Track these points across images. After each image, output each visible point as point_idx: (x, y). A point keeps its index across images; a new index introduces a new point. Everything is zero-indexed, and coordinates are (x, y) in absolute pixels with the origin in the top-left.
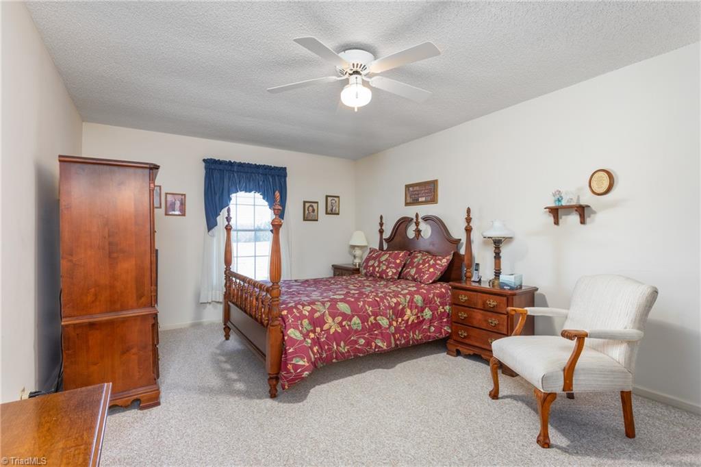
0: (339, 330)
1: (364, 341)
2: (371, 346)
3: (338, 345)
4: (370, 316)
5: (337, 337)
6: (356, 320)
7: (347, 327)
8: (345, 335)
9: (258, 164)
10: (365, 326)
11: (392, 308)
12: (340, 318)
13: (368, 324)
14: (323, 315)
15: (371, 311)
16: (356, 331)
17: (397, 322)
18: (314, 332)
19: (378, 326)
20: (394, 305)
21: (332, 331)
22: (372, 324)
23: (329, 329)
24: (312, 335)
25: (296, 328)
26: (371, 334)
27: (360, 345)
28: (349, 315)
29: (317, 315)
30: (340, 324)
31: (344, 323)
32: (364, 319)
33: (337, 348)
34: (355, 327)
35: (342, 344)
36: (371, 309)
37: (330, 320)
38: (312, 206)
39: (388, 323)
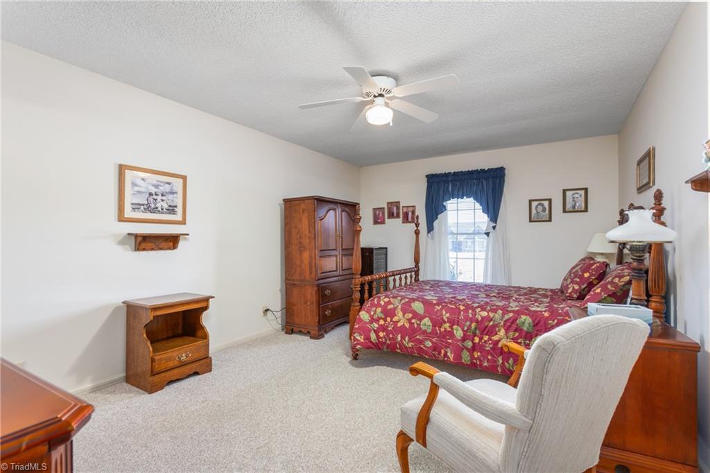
0: (407, 325)
1: (431, 344)
2: (440, 353)
3: (403, 338)
4: (445, 322)
5: (403, 330)
6: (427, 321)
7: (416, 325)
8: (412, 332)
9: (470, 170)
10: (436, 330)
11: (477, 321)
12: (410, 315)
13: (440, 330)
14: (395, 309)
15: (447, 318)
16: (425, 332)
17: (481, 339)
18: (385, 320)
19: (451, 334)
20: (480, 319)
21: (400, 324)
22: (445, 330)
23: (398, 322)
24: (382, 322)
25: (368, 312)
26: (442, 341)
27: (425, 346)
28: (420, 315)
29: (390, 307)
30: (409, 320)
31: (413, 321)
32: (437, 323)
33: (401, 340)
34: (423, 328)
35: (407, 339)
36: (448, 315)
37: (400, 314)
38: (542, 205)
39: (462, 335)
